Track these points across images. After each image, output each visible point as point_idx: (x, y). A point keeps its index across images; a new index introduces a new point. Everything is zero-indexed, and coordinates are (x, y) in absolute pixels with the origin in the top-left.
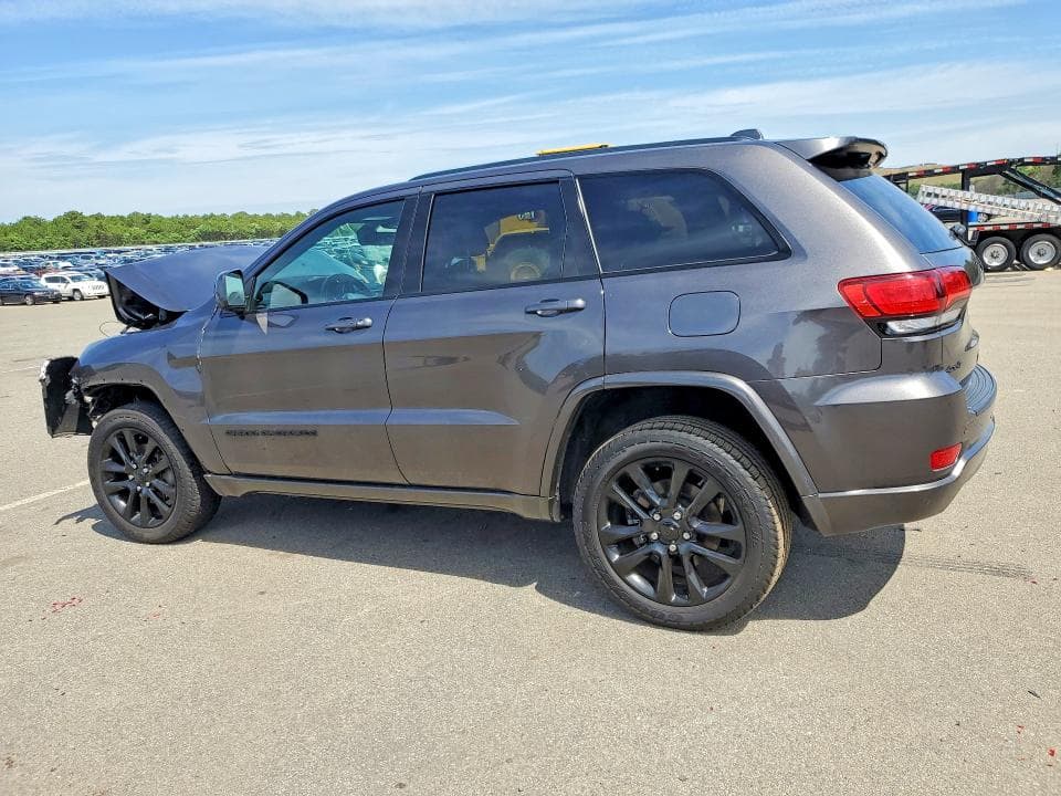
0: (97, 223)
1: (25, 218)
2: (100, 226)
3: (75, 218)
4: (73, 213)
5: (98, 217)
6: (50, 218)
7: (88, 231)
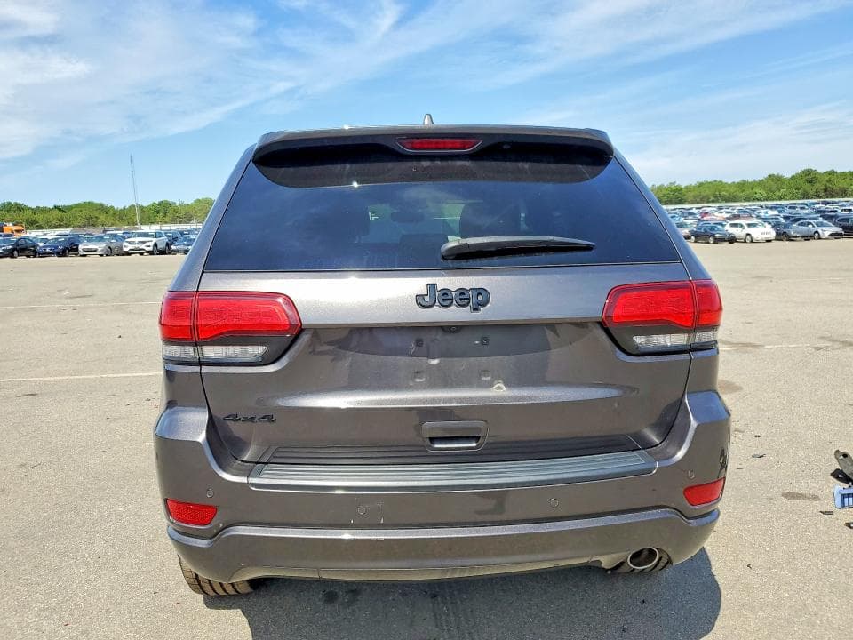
0: (827, 178)
1: (770, 176)
2: (829, 181)
3: (809, 174)
4: (808, 170)
5: (832, 173)
6: (789, 176)
7: (817, 185)
